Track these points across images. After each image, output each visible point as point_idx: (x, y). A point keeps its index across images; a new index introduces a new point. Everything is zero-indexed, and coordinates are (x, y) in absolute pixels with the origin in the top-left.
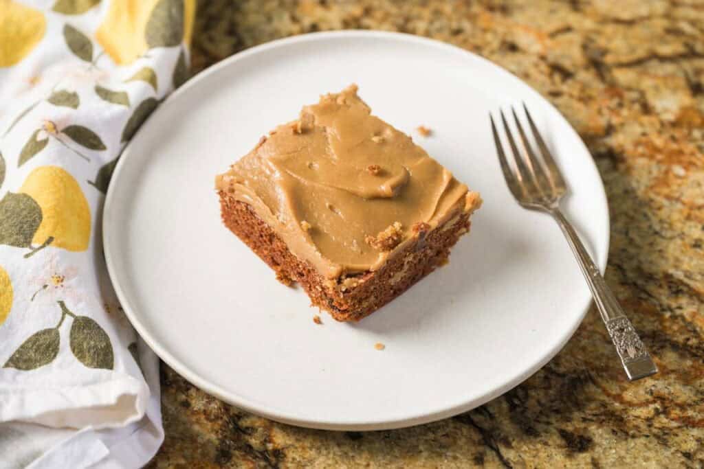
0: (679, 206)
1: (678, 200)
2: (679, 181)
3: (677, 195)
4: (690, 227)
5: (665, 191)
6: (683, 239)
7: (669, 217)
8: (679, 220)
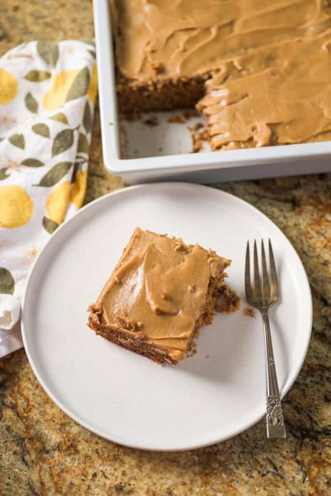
0: (322, 238)
1: (323, 235)
2: (327, 224)
3: (323, 232)
4: (325, 252)
5: (317, 228)
6: (318, 259)
7: (315, 244)
8: (320, 247)
